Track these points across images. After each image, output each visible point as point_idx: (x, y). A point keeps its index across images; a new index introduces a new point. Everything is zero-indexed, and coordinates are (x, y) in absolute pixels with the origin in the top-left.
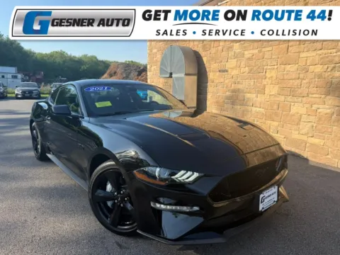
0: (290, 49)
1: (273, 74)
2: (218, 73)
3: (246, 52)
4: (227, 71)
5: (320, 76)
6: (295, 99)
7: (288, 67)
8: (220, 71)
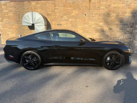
0: (86, 20)
1: (81, 27)
2: (57, 25)
3: (69, 19)
4: (61, 25)
5: (94, 28)
6: (88, 34)
7: (85, 25)
8: (58, 25)
